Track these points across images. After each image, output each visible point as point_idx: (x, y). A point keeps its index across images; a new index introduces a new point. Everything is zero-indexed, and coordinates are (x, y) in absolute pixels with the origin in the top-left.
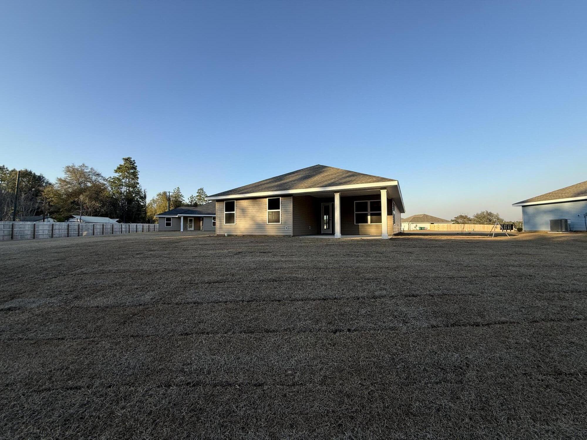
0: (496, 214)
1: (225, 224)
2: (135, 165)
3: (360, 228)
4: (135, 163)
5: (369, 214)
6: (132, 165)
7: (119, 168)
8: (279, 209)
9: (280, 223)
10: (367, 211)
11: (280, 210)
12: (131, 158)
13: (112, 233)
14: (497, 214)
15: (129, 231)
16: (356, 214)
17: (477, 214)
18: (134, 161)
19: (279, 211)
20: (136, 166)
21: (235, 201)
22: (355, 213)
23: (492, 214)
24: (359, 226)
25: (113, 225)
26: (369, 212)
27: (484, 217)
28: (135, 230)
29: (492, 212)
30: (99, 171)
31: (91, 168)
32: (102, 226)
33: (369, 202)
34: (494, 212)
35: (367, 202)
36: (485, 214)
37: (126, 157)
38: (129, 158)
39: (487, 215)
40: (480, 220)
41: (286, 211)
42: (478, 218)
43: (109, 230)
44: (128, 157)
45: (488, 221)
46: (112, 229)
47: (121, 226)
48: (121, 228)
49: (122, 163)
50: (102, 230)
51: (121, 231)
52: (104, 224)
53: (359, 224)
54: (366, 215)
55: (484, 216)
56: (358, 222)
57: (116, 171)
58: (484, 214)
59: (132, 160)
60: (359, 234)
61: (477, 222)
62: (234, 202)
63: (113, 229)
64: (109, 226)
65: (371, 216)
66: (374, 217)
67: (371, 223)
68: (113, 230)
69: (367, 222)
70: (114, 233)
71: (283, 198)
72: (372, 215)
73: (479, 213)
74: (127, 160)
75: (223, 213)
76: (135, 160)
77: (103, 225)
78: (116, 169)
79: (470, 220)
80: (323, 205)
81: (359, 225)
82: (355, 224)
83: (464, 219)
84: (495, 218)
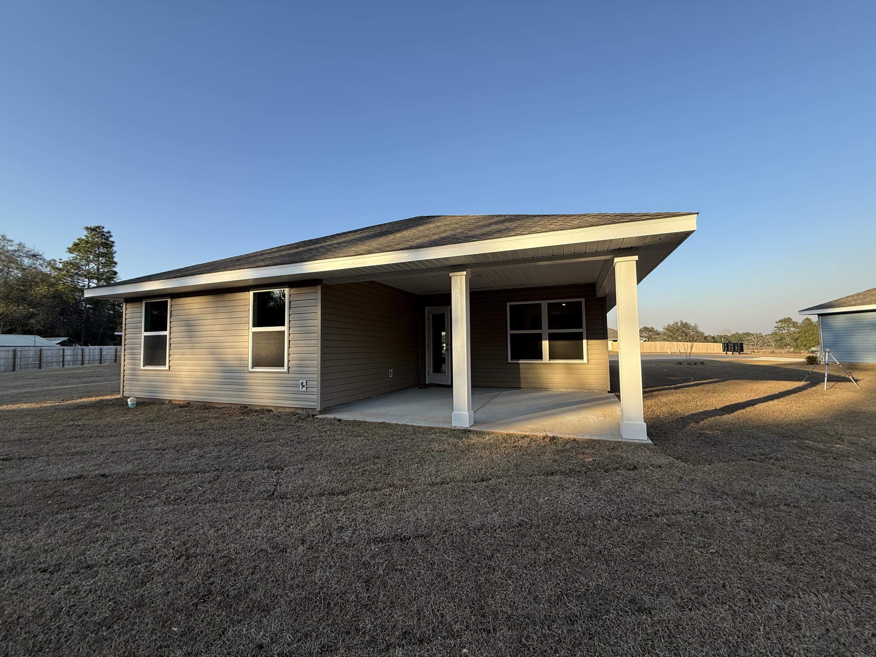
0: (693, 325)
1: (142, 368)
2: (111, 239)
3: (521, 371)
4: (111, 236)
5: (545, 334)
6: (105, 239)
7: (76, 245)
8: (283, 325)
9: (285, 369)
10: (541, 328)
11: (285, 328)
12: (103, 228)
13: (38, 366)
14: (696, 325)
15: (82, 360)
16: (511, 334)
17: (668, 326)
18: (109, 232)
19: (283, 332)
20: (113, 242)
21: (169, 300)
22: (509, 332)
23: (688, 324)
24: (521, 366)
25: (41, 350)
26: (545, 330)
27: (678, 330)
28: (97, 357)
29: (688, 323)
30: (38, 249)
31: (18, 243)
32: (11, 354)
33: (544, 304)
34: (692, 324)
35: (541, 304)
36: (679, 324)
37: (93, 225)
38: (98, 227)
39: (681, 327)
40: (672, 334)
41: (305, 331)
42: (670, 331)
43: (31, 360)
44: (97, 225)
45: (684, 335)
46: (38, 358)
47: (61, 351)
48: (63, 356)
49: (83, 234)
50: (11, 361)
51: (63, 361)
52: (19, 349)
53: (520, 362)
54: (539, 338)
55: (677, 328)
56: (516, 356)
57: (70, 251)
58: (677, 326)
59: (105, 230)
60: (520, 388)
61: (669, 336)
62: (167, 301)
63: (40, 357)
64: (32, 353)
65: (550, 340)
66: (560, 344)
67: (550, 358)
68: (40, 360)
69: (541, 358)
70: (44, 365)
71: (294, 291)
72: (552, 338)
73: (671, 323)
74: (95, 230)
75: (139, 335)
76: (111, 231)
77: (15, 351)
78: (70, 246)
79: (658, 334)
80: (429, 311)
81: (518, 364)
82: (509, 361)
83: (650, 332)
84: (693, 331)
